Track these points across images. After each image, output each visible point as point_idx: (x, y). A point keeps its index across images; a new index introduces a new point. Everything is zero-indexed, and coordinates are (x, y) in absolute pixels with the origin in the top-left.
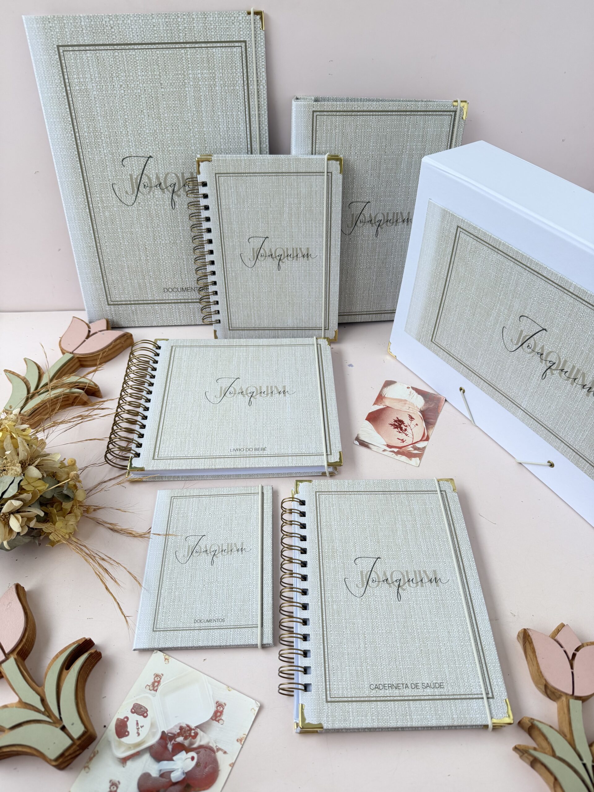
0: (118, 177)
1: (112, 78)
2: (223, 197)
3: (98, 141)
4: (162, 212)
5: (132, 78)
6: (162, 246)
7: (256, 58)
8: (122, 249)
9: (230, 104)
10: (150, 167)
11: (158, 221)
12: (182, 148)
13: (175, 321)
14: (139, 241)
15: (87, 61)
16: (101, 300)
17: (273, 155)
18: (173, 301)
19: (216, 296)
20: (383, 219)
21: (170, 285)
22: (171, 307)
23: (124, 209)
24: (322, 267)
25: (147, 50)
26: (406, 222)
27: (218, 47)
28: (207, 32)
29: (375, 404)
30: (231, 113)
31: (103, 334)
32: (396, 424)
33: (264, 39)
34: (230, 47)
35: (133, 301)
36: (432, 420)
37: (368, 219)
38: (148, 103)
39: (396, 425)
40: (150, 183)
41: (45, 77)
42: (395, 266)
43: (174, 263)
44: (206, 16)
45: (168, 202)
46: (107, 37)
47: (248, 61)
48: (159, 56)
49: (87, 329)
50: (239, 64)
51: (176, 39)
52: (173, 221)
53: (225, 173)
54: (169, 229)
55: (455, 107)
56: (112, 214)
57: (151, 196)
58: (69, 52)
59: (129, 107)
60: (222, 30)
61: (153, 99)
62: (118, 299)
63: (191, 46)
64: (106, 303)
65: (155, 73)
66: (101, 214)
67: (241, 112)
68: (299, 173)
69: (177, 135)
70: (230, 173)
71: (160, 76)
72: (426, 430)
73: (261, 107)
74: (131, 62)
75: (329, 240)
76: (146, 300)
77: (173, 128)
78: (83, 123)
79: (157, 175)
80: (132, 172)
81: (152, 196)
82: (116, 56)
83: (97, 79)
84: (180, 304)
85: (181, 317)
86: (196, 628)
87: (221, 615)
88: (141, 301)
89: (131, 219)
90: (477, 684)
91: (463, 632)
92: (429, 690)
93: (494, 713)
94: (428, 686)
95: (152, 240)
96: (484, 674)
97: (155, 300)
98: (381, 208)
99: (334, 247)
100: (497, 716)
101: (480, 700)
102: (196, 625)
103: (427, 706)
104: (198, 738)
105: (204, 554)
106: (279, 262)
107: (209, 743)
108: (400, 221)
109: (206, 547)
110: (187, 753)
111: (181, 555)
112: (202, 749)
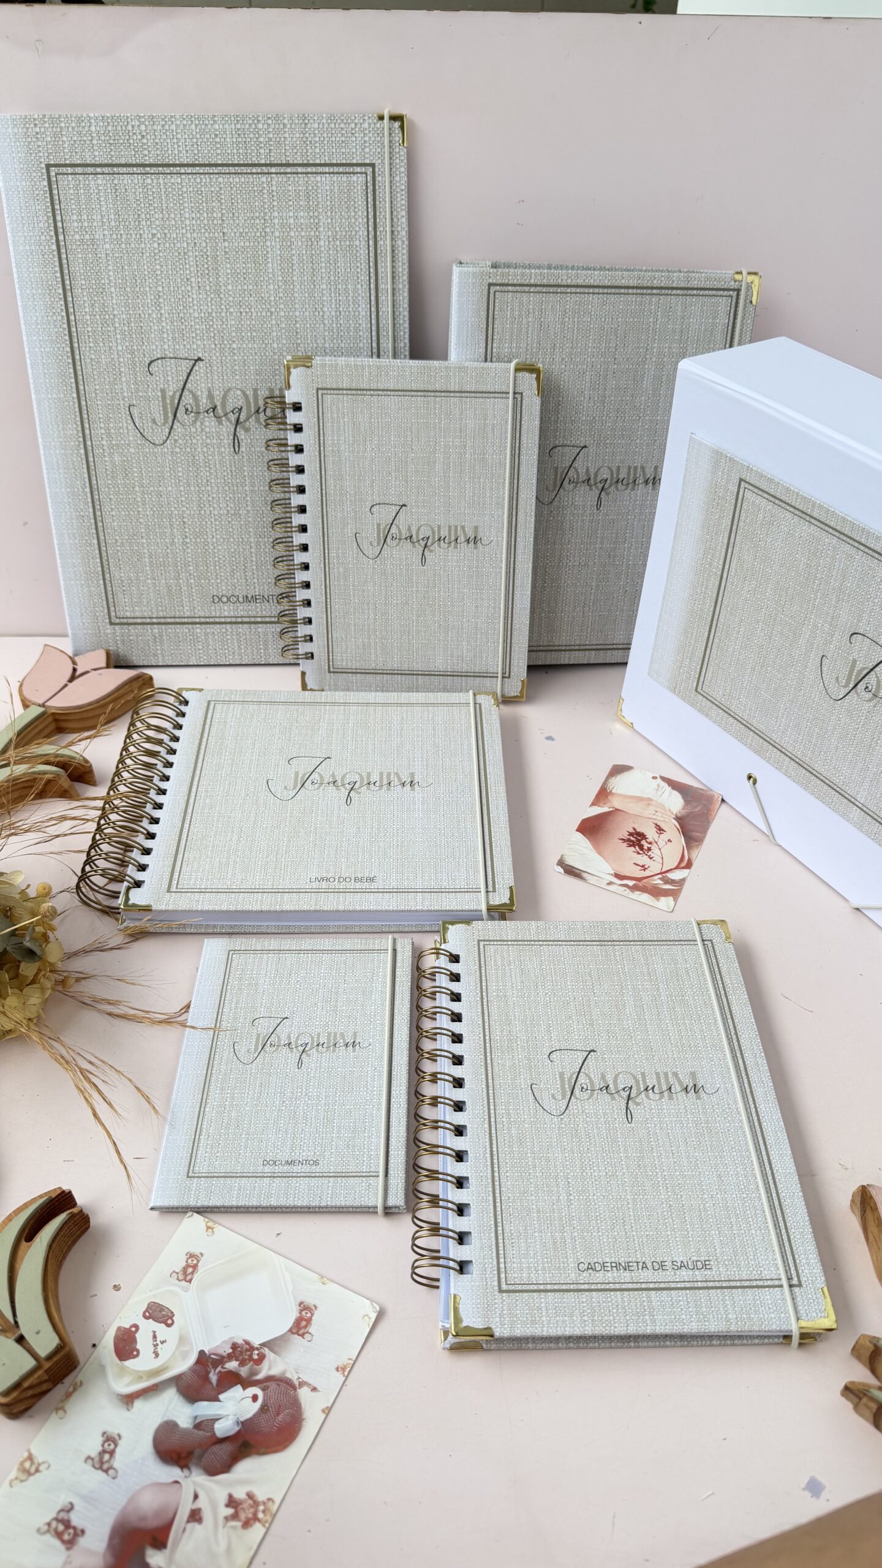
0: (140, 394)
1: (139, 221)
2: (328, 432)
3: (109, 329)
4: (216, 457)
5: (173, 222)
6: (213, 520)
7: (391, 192)
8: (141, 523)
9: (343, 270)
10: (198, 378)
11: (208, 474)
12: (256, 345)
13: (231, 657)
14: (173, 509)
15: (96, 191)
16: (98, 614)
17: (420, 362)
18: (229, 620)
19: (308, 609)
20: (609, 476)
21: (224, 590)
22: (224, 630)
23: (147, 450)
24: (501, 561)
25: (202, 176)
26: (651, 485)
27: (326, 173)
28: (308, 148)
29: (593, 804)
30: (344, 287)
31: (101, 674)
32: (632, 839)
33: (405, 161)
34: (346, 173)
35: (156, 618)
36: (698, 834)
37: (583, 477)
38: (200, 266)
39: (632, 841)
40: (196, 406)
41: (22, 217)
42: (630, 563)
43: (233, 550)
44: (306, 121)
45: (227, 441)
46: (133, 153)
47: (377, 198)
48: (222, 186)
49: (70, 666)
50: (360, 202)
51: (254, 159)
52: (234, 474)
53: (334, 389)
54: (227, 488)
55: (737, 283)
56: (125, 459)
57: (196, 429)
58: (66, 176)
59: (165, 272)
60: (334, 145)
61: (209, 259)
62: (128, 614)
63: (278, 171)
64: (107, 621)
65: (215, 215)
66: (107, 459)
67: (362, 285)
68: (465, 392)
69: (248, 322)
70: (343, 389)
71: (223, 220)
72: (686, 851)
73: (397, 278)
74: (174, 195)
75: (514, 513)
76: (179, 618)
77: (242, 310)
78: (82, 299)
79: (209, 392)
80: (166, 386)
81: (199, 430)
82: (148, 184)
83: (113, 223)
84: (240, 625)
85: (241, 649)
86: (266, 1175)
87: (313, 1154)
88: (170, 618)
89: (159, 469)
90: (772, 1262)
91: (745, 1176)
92: (684, 1273)
93: (802, 1312)
94: (683, 1266)
95: (195, 509)
96: (784, 1247)
97: (195, 617)
98: (606, 458)
99: (523, 527)
100: (807, 1316)
101: (777, 1289)
102: (267, 1169)
103: (681, 1298)
104: (266, 1363)
105: (285, 1050)
106: (424, 551)
107: (284, 1372)
108: (641, 482)
109: (289, 1037)
110: (244, 1389)
111: (244, 1050)
112: (272, 1383)
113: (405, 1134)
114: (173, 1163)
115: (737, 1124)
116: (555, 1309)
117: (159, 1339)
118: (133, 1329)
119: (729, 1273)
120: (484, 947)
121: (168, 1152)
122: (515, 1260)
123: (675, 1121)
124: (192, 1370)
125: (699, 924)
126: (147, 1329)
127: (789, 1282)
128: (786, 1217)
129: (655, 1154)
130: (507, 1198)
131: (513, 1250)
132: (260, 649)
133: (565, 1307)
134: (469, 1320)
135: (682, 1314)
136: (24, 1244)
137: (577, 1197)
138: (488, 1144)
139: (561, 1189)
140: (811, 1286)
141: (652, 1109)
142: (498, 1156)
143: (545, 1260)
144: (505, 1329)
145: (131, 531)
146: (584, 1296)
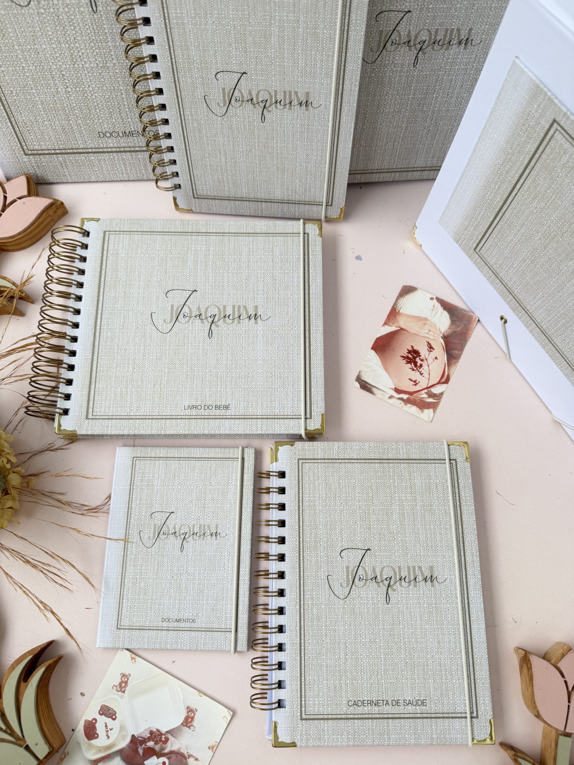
4: (78, 17)
6: (86, 72)
8: (27, 76)
11: (73, 31)
13: (121, 176)
14: (51, 64)
16: (13, 148)
18: (114, 150)
19: (172, 154)
20: (427, 38)
21: (106, 127)
22: (112, 157)
23: (16, 11)
24: (329, 121)
26: (463, 45)
29: (385, 324)
31: (24, 203)
32: (410, 356)
35: (58, 149)
37: (404, 39)
39: (409, 358)
43: (107, 97)
45: (85, 1)
52: (97, 31)
54: (92, 44)
62: (36, 147)
64: (22, 152)
72: (446, 368)
75: (341, 82)
76: (76, 149)
84: (124, 153)
85: (127, 170)
86: (164, 629)
87: (191, 614)
88: (69, 149)
89: (30, 29)
90: (463, 702)
91: (455, 643)
92: (410, 708)
93: (476, 734)
94: (410, 703)
95: (70, 63)
96: (471, 691)
97: (88, 149)
98: (428, 21)
99: (348, 94)
100: (478, 737)
101: (463, 719)
102: (165, 624)
103: (406, 724)
104: (169, 743)
105: (172, 537)
106: (263, 111)
107: (180, 749)
108: (455, 42)
109: (175, 528)
110: (158, 758)
111: (146, 536)
112: (173, 755)
113: (248, 603)
114: (108, 618)
115: (454, 606)
116: (333, 730)
117: (109, 728)
118: (94, 721)
119: (436, 708)
120: (302, 464)
121: (104, 611)
122: (311, 699)
123: (416, 603)
124: (128, 746)
125: (449, 445)
126: (102, 721)
127: (471, 715)
128: (476, 671)
129: (401, 627)
130: (308, 657)
131: (310, 692)
132: (142, 169)
133: (338, 729)
134: (282, 738)
135: (406, 734)
136: (23, 684)
137: (351, 657)
138: (298, 620)
139: (341, 651)
140: (483, 718)
141: (403, 594)
142: (304, 629)
143: (329, 699)
144: (303, 743)
145: (21, 83)
146: (350, 722)
